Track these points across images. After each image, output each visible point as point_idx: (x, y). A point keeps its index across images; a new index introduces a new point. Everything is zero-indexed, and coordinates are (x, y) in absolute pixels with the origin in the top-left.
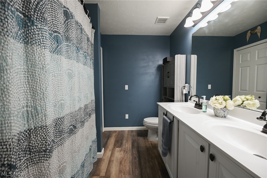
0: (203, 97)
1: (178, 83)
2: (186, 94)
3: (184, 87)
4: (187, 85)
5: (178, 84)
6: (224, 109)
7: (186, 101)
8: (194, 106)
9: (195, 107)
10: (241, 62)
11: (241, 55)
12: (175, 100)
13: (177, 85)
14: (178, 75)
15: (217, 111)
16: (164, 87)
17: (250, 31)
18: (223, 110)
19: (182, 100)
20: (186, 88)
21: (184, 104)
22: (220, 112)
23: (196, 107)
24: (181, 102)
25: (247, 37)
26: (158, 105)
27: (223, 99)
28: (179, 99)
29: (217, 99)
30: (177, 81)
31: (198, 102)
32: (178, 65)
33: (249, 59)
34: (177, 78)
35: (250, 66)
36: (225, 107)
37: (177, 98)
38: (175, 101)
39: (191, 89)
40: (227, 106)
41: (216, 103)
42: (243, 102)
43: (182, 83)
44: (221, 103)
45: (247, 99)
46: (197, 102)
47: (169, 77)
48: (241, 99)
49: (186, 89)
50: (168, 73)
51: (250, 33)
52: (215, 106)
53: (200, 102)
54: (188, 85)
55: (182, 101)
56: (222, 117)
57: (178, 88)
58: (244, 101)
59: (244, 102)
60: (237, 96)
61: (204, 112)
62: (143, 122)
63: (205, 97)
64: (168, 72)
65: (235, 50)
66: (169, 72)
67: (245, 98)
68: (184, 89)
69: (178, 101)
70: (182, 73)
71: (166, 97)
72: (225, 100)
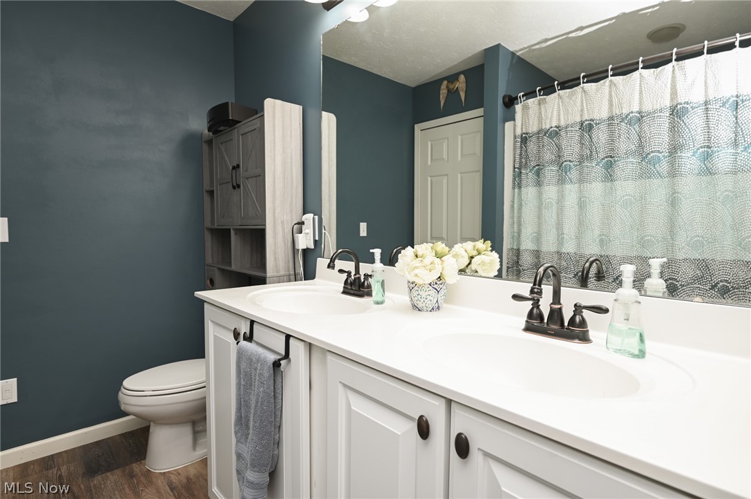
0: (373, 253)
1: (278, 210)
2: (306, 252)
3: (298, 223)
4: (310, 216)
5: (276, 214)
6: (436, 284)
7: (309, 274)
8: (342, 290)
9: (344, 292)
10: (429, 163)
11: (429, 143)
12: (268, 275)
13: (274, 216)
14: (276, 180)
15: (420, 293)
16: (216, 227)
17: (445, 82)
18: (435, 286)
19: (292, 272)
20: (308, 229)
21: (303, 285)
22: (426, 294)
23: (347, 290)
24: (290, 281)
25: (441, 96)
26: (202, 302)
27: (434, 254)
28: (282, 273)
29: (420, 253)
30: (274, 202)
31: (353, 273)
32: (274, 139)
33: (445, 156)
34: (274, 191)
35: (447, 175)
36: (439, 277)
37: (276, 266)
38: (267, 281)
39: (324, 231)
40: (444, 273)
41: (416, 268)
42: (471, 262)
43: (291, 212)
44: (429, 267)
45: (477, 250)
46: (349, 273)
47: (239, 186)
48: (466, 251)
49: (307, 231)
50: (234, 168)
51: (447, 87)
52: (416, 275)
53: (362, 273)
54: (314, 219)
55: (293, 277)
56: (433, 309)
57: (279, 228)
58: (472, 257)
59: (473, 260)
60: (455, 246)
61: (378, 303)
62: (120, 393)
63: (377, 252)
64: (236, 168)
65: (416, 126)
66: (238, 166)
67: (474, 250)
68: (300, 232)
69: (280, 280)
70: (292, 172)
71: (228, 268)
72: (439, 256)
